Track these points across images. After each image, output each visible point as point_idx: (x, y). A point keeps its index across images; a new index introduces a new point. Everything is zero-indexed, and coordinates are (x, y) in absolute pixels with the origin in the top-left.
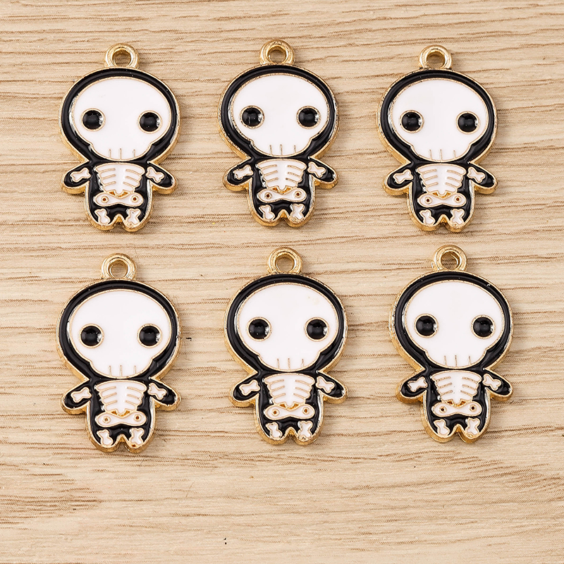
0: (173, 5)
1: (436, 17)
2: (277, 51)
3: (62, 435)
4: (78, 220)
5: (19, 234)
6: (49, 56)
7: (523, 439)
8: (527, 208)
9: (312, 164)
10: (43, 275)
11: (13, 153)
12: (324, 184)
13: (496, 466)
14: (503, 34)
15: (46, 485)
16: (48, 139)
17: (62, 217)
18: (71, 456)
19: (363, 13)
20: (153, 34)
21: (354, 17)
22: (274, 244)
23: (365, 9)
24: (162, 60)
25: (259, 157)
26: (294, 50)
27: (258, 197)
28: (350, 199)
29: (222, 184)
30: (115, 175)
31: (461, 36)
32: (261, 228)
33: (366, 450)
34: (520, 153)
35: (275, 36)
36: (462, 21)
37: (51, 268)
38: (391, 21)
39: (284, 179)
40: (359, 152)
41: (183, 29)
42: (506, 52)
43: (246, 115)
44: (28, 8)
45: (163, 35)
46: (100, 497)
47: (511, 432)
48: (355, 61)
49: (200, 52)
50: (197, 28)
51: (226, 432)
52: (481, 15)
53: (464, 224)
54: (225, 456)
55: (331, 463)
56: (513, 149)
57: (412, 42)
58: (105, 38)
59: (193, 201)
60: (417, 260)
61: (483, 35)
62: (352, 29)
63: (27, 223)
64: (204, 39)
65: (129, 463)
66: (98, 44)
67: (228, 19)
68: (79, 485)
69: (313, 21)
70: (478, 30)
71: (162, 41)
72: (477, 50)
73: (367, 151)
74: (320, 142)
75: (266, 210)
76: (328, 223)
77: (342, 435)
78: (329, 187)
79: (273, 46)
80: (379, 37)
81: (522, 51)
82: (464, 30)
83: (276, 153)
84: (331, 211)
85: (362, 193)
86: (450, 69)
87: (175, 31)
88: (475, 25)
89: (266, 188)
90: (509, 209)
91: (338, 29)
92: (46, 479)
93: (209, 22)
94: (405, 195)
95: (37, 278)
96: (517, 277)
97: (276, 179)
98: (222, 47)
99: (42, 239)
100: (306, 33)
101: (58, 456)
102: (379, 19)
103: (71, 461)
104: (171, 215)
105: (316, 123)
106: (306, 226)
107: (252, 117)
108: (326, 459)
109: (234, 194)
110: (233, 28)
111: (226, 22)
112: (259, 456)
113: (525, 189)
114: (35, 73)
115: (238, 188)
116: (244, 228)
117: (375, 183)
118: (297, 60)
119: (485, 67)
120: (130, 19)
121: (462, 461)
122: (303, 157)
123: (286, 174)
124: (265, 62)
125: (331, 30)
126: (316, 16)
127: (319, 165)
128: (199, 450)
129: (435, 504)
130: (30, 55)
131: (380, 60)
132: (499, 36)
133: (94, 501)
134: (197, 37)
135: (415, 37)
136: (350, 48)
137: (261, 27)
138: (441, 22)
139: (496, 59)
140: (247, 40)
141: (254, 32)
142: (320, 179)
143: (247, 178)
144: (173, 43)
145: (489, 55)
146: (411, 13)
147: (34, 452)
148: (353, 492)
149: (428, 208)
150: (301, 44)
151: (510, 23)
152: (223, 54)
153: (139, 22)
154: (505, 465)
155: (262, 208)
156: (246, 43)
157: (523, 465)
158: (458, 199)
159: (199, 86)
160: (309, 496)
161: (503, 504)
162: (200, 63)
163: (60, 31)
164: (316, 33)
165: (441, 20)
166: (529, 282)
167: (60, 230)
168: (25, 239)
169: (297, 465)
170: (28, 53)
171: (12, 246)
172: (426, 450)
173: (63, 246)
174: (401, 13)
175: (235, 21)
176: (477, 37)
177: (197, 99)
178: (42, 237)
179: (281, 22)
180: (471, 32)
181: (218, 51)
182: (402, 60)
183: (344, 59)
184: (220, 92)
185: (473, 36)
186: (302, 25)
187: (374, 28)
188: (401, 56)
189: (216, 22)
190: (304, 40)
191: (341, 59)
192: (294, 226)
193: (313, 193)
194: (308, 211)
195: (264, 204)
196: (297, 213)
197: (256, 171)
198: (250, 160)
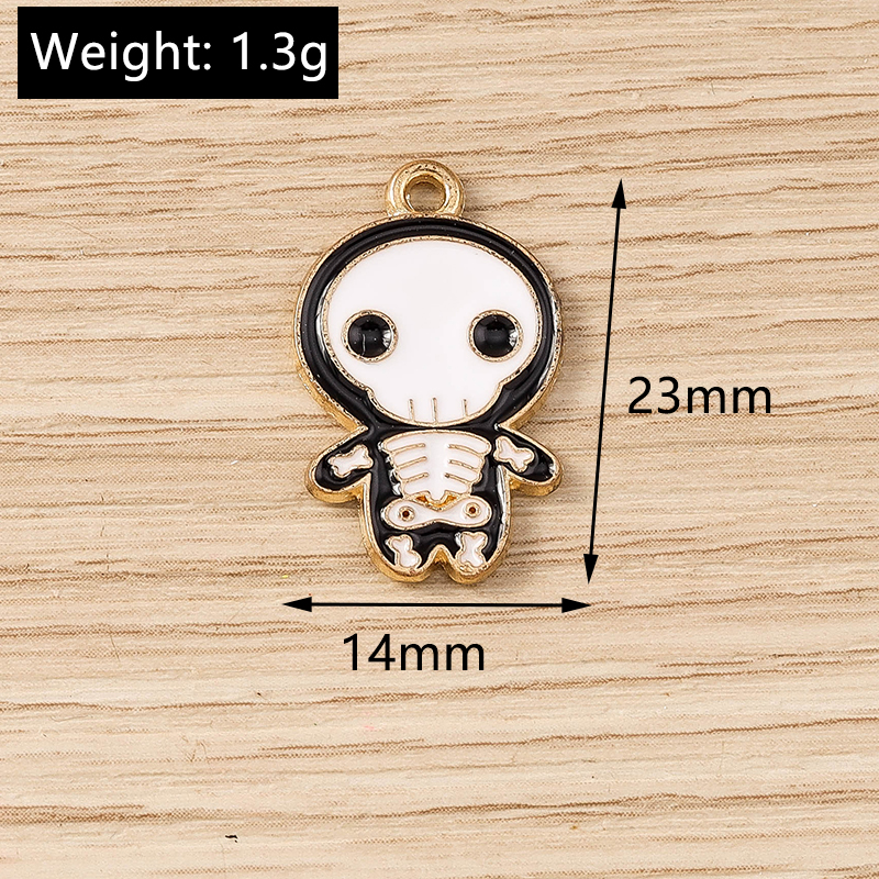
1: (778, 105)
9: (503, 442)
20: (150, 148)
22: (420, 622)
23: (622, 86)
26: (463, 182)
27: (383, 515)
29: (302, 488)
31: (834, 147)
32: (391, 585)
36: (835, 113)
38: (677, 114)
39: (442, 476)
41: (215, 137)
43: (356, 333)
45: (172, 150)
48: (599, 205)
49: (253, 189)
50: (247, 133)
58: (43, 158)
59: (239, 526)
60: (738, 654)
62: (591, 133)
64: (262, 159)
69: (503, 116)
71: (169, 164)
72: (869, 179)
75: (403, 546)
76: (540, 572)
78: (542, 492)
79: (417, 174)
82: (841, 134)
84: (546, 547)
87: (200, 142)
88: (866, 121)
89: (401, 496)
91: (559, 133)
97: (425, 476)
98: (304, 176)
100: (488, 143)
102: (652, 110)
105: (511, 348)
107: (371, 334)
109: (330, 510)
115: (340, 496)
116: (352, 587)
118: (470, 205)
123: (446, 464)
124: (398, 212)
125: (546, 135)
127: (519, 442)
134: (246, 154)
136: (587, 177)
137: (391, 130)
138: (789, 116)
141: (374, 141)
142: (521, 474)
143: (358, 473)
144: (195, 169)
146: (723, 94)
150: (479, 169)
153: (117, 121)
155: (392, 542)
159: (251, 265)
162: (254, 212)
164: (512, 143)
165: (789, 111)
179: (433, 119)
180: (855, 138)
181: (294, 185)
182: (702, 201)
183: (575, 202)
184: (298, 278)
185: (860, 147)
186: (480, 126)
187: (641, 131)
188: (700, 194)
189: (289, 121)
190: (484, 159)
191: (568, 201)
192: (464, 581)
193: (505, 507)
194: (495, 547)
195: (398, 533)
196: (471, 551)
197: (381, 459)
198: (367, 432)
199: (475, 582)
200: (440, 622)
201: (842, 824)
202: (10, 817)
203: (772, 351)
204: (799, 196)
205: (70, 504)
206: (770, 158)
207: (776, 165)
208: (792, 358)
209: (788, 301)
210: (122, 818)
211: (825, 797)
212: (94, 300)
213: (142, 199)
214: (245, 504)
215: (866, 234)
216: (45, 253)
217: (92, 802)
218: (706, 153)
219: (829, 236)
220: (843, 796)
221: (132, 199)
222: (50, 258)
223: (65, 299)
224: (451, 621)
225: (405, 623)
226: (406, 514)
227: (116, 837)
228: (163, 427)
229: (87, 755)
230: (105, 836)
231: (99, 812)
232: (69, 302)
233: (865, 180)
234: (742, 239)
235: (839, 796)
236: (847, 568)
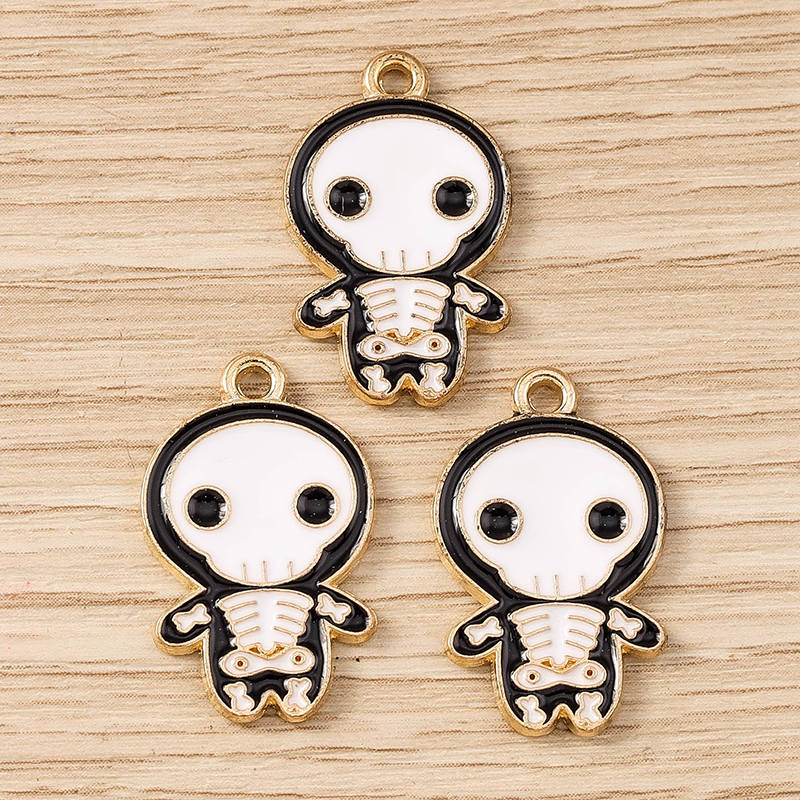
2: (396, 72)
4: (21, 396)
9: (461, 288)
12: (483, 325)
20: (163, 41)
21: (540, 6)
22: (390, 439)
24: (179, 90)
25: (361, 275)
26: (428, 70)
27: (358, 349)
28: (532, 353)
29: (291, 326)
31: (743, 41)
32: (365, 408)
35: (391, 43)
36: (744, 12)
38: (610, 13)
39: (409, 316)
40: (550, 262)
41: (218, 32)
43: (336, 195)
45: (181, 42)
48: (544, 90)
49: (250, 76)
50: (244, 29)
51: (300, 796)
57: (650, 53)
58: (72, 49)
61: (784, 39)
62: (537, 29)
64: (257, 50)
66: (58, 61)
67: (304, 11)
69: (463, 15)
70: (775, 30)
71: (179, 54)
72: (773, 68)
73: (566, 262)
75: (375, 375)
76: (491, 398)
78: (494, 330)
79: (389, 63)
80: (589, 44)
82: (749, 31)
83: (393, 266)
84: (497, 376)
85: (554, 341)
87: (204, 36)
88: (770, 19)
89: (374, 333)
91: (510, 29)
93: (268, 19)
97: (394, 316)
98: (293, 65)
100: (450, 38)
102: (589, 10)
104: (196, 385)
105: (468, 209)
106: (451, 404)
107: (348, 197)
109: (314, 345)
110: (312, 30)
111: (299, 18)
115: (322, 333)
118: (433, 89)
119: (789, 100)
120: (119, 13)
122: (444, 274)
123: (412, 306)
124: (372, 94)
125: (497, 31)
127: (474, 288)
131: (589, 87)
134: (244, 45)
135: (655, 45)
136: (532, 67)
137: (366, 26)
138: (704, 15)
140: (340, 51)
141: (352, 35)
142: (475, 315)
143: (338, 314)
144: (200, 58)
145: (797, 78)
150: (441, 59)
152: (294, 79)
153: (134, 18)
155: (366, 371)
156: (338, 57)
159: (248, 139)
162: (250, 95)
164: (470, 38)
165: (705, 11)
175: (317, 16)
176: (774, 42)
177: (244, 165)
179: (403, 18)
180: (762, 33)
181: (284, 72)
182: (631, 87)
183: (523, 86)
184: (287, 150)
185: (765, 41)
186: (442, 23)
187: (579, 28)
188: (629, 81)
189: (280, 18)
190: (446, 50)
191: (517, 86)
192: (427, 404)
193: (462, 342)
194: (453, 375)
195: (371, 363)
196: (433, 379)
197: (356, 301)
198: (344, 279)
199: (437, 406)
200: (407, 439)
201: (747, 610)
202: (42, 601)
203: (689, 212)
204: (713, 82)
205: (93, 339)
206: (689, 50)
207: (694, 56)
208: (706, 219)
209: (704, 171)
210: (137, 602)
211: (733, 587)
212: (114, 168)
213: (155, 83)
214: (242, 340)
215: (770, 115)
216: (73, 128)
217: (112, 589)
218: (635, 46)
219: (738, 116)
220: (748, 586)
221: (147, 84)
222: (77, 133)
223: (90, 167)
224: (416, 439)
225: (377, 440)
226: (378, 348)
227: (130, 619)
228: (172, 274)
229: (107, 549)
230: (122, 618)
231: (117, 597)
232: (93, 170)
233: (770, 69)
234: (665, 118)
235: (745, 586)
236: (752, 395)
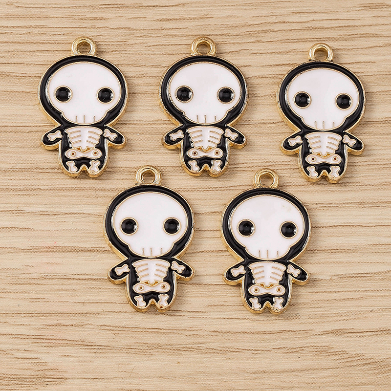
0: (127, 9)
2: (204, 45)
3: (39, 329)
4: (54, 169)
5: (10, 178)
6: (34, 45)
7: (379, 338)
8: (386, 166)
10: (27, 209)
11: (6, 117)
12: (236, 145)
13: (359, 358)
14: (372, 35)
15: (26, 366)
16: (32, 107)
17: (41, 166)
18: (45, 345)
19: (268, 18)
21: (261, 20)
24: (118, 50)
25: (189, 124)
28: (255, 157)
30: (80, 136)
33: (264, 344)
34: (382, 125)
35: (202, 33)
37: (33, 204)
40: (263, 121)
42: (373, 49)
44: (19, 9)
46: (65, 375)
47: (371, 333)
51: (160, 329)
52: (355, 21)
53: (339, 177)
54: (159, 346)
55: (237, 353)
56: (377, 121)
57: (304, 40)
61: (356, 36)
63: (16, 170)
65: (88, 350)
66: (71, 37)
67: (168, 20)
68: (50, 366)
70: (353, 32)
73: (269, 121)
74: (234, 114)
77: (246, 333)
80: (280, 36)
81: (385, 48)
85: (264, 152)
86: (332, 61)
90: (373, 167)
92: (26, 361)
93: (154, 22)
94: (296, 155)
95: (22, 211)
96: (378, 217)
99: (26, 182)
101: (35, 344)
103: (45, 348)
104: (123, 166)
106: (223, 176)
108: (234, 350)
110: (171, 27)
111: (166, 22)
112: (184, 347)
113: (385, 152)
114: (23, 58)
117: (274, 145)
119: (358, 60)
120: (95, 19)
121: (334, 354)
126: (233, 19)
128: (140, 342)
129: (313, 385)
130: (20, 44)
131: (280, 53)
132: (369, 36)
133: (62, 378)
135: (306, 37)
139: (366, 54)
140: (182, 36)
145: (361, 51)
147: (17, 341)
148: (253, 375)
149: (313, 165)
151: (377, 27)
152: (164, 46)
154: (366, 358)
156: (181, 38)
157: (379, 358)
158: (335, 159)
160: (220, 377)
161: (364, 386)
163: (43, 27)
166: (387, 221)
167: (40, 176)
168: (14, 182)
169: (212, 355)
170: (19, 43)
171: (4, 187)
172: (308, 345)
173: (42, 187)
174: (296, 18)
175: (173, 22)
176: (352, 37)
177: (143, 80)
178: (26, 181)
